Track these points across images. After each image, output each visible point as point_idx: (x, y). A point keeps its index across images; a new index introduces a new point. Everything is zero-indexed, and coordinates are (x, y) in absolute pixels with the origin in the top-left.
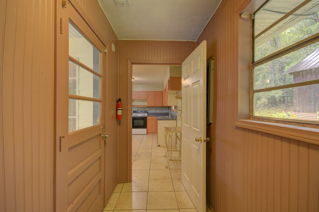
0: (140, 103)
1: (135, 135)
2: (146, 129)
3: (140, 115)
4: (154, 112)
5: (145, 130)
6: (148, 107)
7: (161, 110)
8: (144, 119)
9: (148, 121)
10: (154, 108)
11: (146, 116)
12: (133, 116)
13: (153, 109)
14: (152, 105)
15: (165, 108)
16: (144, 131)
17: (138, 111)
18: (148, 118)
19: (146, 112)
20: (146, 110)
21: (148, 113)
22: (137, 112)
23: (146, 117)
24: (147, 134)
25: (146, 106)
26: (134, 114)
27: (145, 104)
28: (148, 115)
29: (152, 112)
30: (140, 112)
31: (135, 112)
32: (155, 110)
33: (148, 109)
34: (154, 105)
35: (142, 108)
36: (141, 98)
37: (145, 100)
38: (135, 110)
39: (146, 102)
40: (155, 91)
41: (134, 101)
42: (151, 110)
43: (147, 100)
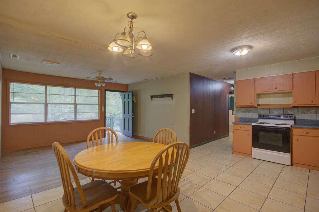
0: (276, 99)
1: (262, 161)
2: (290, 154)
3: (274, 123)
5: (288, 156)
6: (293, 107)
8: (285, 133)
10: (313, 110)
11: (289, 126)
12: (253, 124)
13: (309, 111)
14: (308, 103)
16: (285, 157)
17: (270, 114)
18: (296, 132)
19: (289, 118)
20: (290, 112)
21: (295, 120)
22: (268, 117)
23: (288, 129)
24: (292, 165)
25: (290, 105)
27: (288, 101)
28: (295, 123)
29: (306, 119)
30: (275, 116)
31: (261, 116)
32: (316, 113)
33: (296, 110)
34: (314, 103)
35: (281, 109)
36: (276, 90)
37: (288, 94)
38: (263, 112)
39: (291, 96)
40: (315, 71)
41: (261, 96)
42: (303, 113)
43: (292, 92)
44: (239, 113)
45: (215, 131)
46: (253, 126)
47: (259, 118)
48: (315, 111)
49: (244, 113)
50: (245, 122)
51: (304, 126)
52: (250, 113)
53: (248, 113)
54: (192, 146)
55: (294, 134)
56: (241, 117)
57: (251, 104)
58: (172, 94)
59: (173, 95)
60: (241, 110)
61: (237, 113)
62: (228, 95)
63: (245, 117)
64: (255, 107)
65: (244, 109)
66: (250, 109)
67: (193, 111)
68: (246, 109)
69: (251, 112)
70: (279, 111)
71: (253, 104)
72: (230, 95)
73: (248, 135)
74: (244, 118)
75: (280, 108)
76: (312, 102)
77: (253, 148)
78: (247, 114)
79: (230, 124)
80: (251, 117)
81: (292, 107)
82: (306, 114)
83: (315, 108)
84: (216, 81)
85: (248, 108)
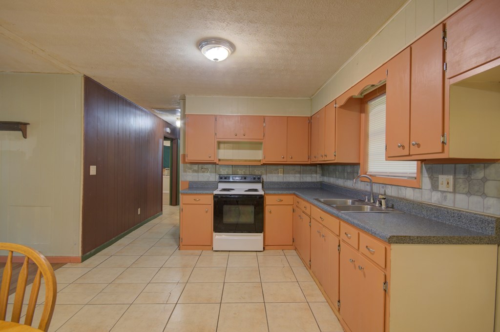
1: (228, 253)
2: (262, 234)
3: (240, 189)
4: (281, 180)
5: (259, 237)
6: (264, 164)
7: (300, 173)
8: (257, 203)
9: (267, 209)
10: (281, 169)
11: (259, 192)
12: (216, 192)
13: (277, 170)
15: (313, 168)
16: (254, 240)
18: (269, 200)
19: (256, 181)
20: (257, 172)
21: (263, 183)
22: (231, 180)
23: (262, 196)
24: (264, 249)
25: (260, 161)
26: (222, 186)
27: (257, 155)
28: (264, 188)
29: (273, 181)
30: (240, 178)
31: (224, 179)
32: (283, 174)
33: (263, 170)
34: (285, 160)
35: (247, 167)
36: (244, 137)
37: (255, 145)
38: (224, 172)
39: (260, 149)
40: (287, 117)
41: (222, 146)
42: (271, 173)
43: (261, 143)
44: (188, 173)
45: (139, 209)
46: (216, 196)
47: (219, 182)
48: (282, 170)
49: (196, 174)
50: (197, 188)
51: (274, 192)
52: (205, 174)
53: (202, 174)
54: (88, 254)
55: (267, 204)
56: (191, 180)
57: (210, 157)
58: (26, 124)
59: (28, 126)
60: (191, 169)
61: (185, 173)
62: (161, 140)
63: (197, 180)
64: (215, 164)
65: (196, 167)
66: (205, 166)
67: (93, 170)
68: (200, 166)
69: (207, 172)
70: (244, 170)
71: (212, 159)
72: (164, 141)
73: (207, 212)
74: (195, 183)
75: (245, 166)
76: (283, 158)
77: (214, 234)
78: (200, 174)
79: (164, 192)
80: (207, 181)
81: (262, 165)
82: (274, 175)
83: (282, 167)
84: (142, 110)
85: (201, 165)
